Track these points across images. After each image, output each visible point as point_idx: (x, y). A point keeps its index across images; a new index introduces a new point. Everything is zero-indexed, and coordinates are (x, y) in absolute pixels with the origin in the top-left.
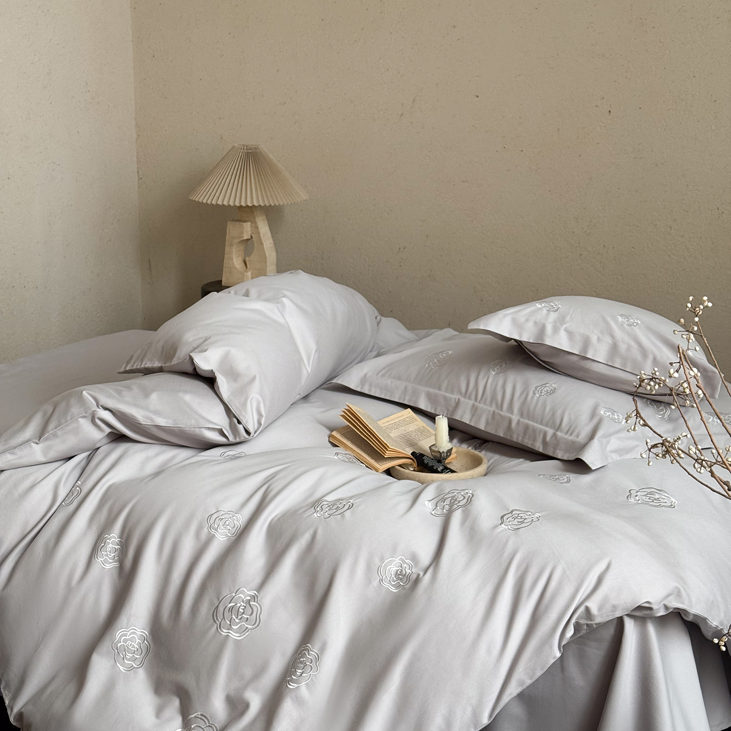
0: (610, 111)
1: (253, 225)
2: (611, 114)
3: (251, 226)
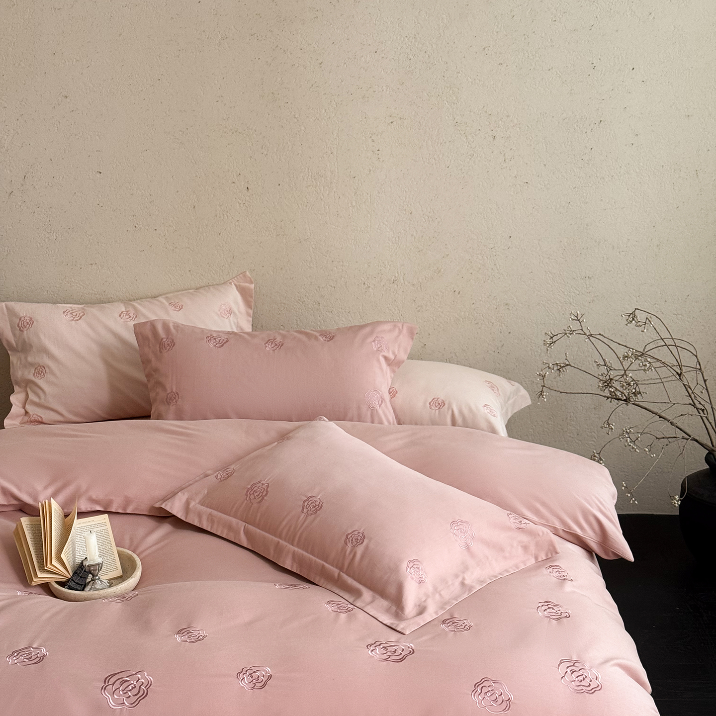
0: (248, 188)
2: (250, 191)
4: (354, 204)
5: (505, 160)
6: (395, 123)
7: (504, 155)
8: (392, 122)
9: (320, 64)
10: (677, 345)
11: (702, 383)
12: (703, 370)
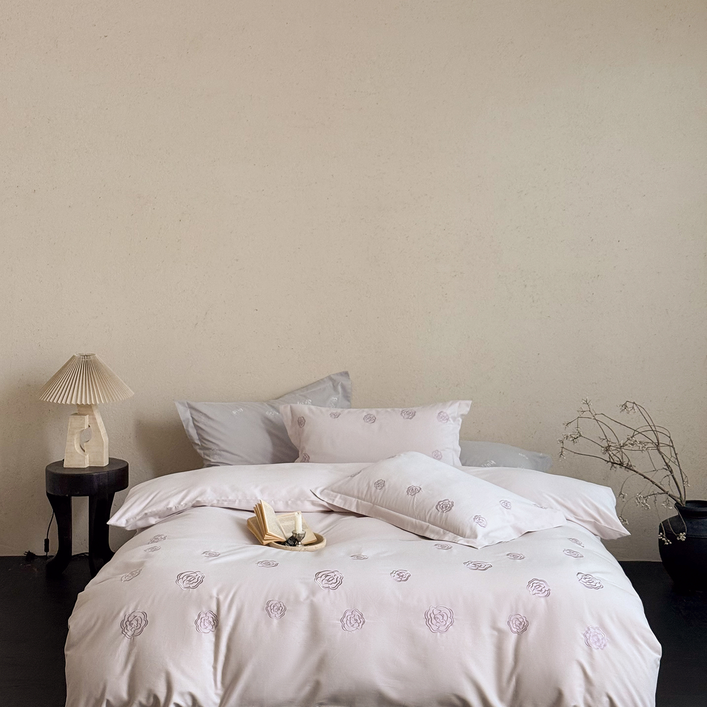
1: (91, 417)
3: (89, 418)
4: (429, 330)
5: (533, 301)
6: (457, 276)
7: (533, 297)
8: (455, 276)
9: (407, 237)
10: (657, 430)
11: (674, 455)
12: (674, 446)
